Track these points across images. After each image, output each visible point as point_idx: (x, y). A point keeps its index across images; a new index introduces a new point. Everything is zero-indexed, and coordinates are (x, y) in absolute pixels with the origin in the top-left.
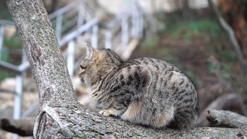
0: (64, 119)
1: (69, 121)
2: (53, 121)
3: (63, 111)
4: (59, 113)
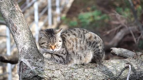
1: (35, 66)
3: (32, 60)
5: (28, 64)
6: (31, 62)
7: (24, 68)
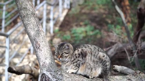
0: (54, 77)
1: (56, 78)
2: (49, 78)
3: (53, 73)
4: (51, 74)
5: (50, 76)
6: (52, 75)
7: (47, 79)
